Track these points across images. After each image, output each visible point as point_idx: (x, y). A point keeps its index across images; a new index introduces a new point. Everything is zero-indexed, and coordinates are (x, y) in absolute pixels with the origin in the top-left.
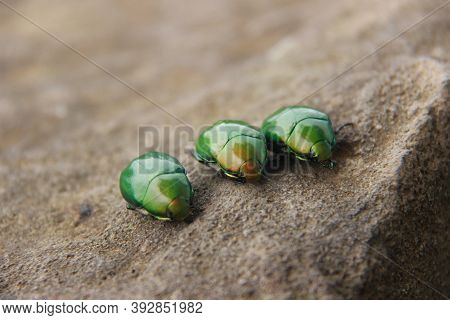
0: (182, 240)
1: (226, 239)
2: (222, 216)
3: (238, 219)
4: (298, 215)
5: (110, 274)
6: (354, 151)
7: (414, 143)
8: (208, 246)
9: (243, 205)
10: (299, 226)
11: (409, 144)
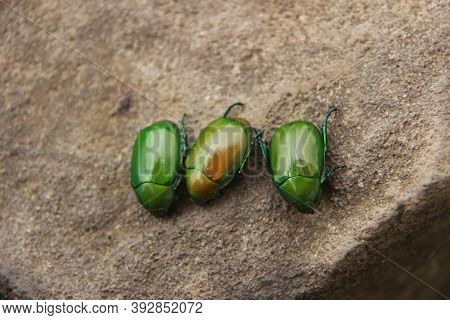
0: (151, 235)
1: (180, 257)
2: (191, 228)
3: (199, 240)
4: (245, 261)
5: (93, 228)
6: (331, 196)
7: (369, 235)
8: (165, 255)
9: (209, 228)
10: (240, 272)
11: (364, 235)
